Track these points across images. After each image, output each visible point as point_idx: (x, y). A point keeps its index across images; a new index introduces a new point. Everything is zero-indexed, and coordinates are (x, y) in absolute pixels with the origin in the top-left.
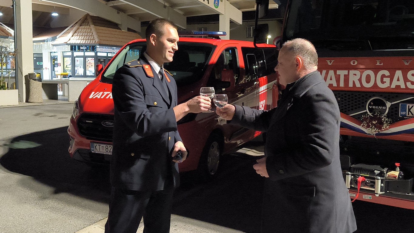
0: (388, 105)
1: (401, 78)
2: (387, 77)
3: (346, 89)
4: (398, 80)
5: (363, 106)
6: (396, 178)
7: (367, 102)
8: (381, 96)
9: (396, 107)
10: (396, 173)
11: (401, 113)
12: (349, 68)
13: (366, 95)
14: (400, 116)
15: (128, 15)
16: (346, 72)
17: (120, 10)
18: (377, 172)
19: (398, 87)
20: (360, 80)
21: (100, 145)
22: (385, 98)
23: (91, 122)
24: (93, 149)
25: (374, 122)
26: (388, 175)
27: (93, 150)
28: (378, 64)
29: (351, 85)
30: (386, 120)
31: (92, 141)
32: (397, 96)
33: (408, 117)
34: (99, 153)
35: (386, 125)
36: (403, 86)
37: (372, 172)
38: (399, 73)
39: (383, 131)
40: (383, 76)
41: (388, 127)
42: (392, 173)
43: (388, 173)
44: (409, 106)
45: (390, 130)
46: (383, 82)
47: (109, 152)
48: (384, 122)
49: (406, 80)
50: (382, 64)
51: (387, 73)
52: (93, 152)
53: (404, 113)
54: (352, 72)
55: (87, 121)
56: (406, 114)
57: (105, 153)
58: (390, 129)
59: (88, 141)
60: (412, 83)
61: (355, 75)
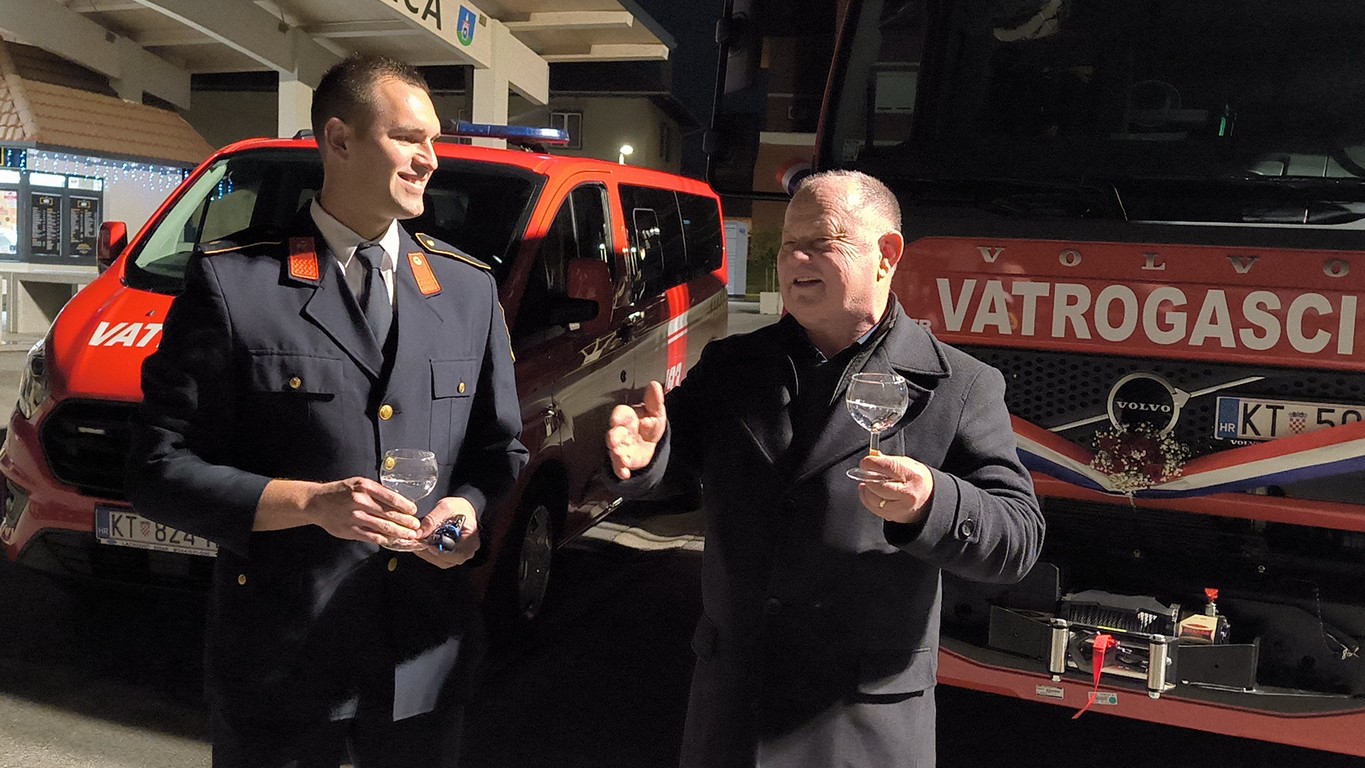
0: (1180, 399)
1: (1224, 316)
2: (1178, 309)
3: (1042, 344)
4: (1213, 321)
5: (1096, 402)
6: (1209, 637)
7: (1109, 387)
8: (1157, 369)
9: (1204, 409)
10: (1207, 622)
11: (1220, 428)
12: (1054, 276)
13: (1109, 365)
14: (1216, 437)
15: (146, 48)
16: (1043, 289)
17: (117, 27)
18: (1146, 618)
19: (1212, 342)
20: (1089, 316)
21: (133, 515)
22: (1169, 375)
23: (100, 432)
24: (104, 531)
25: (1137, 456)
26: (1184, 628)
27: (107, 537)
28: (1150, 266)
29: (1058, 331)
30: (1173, 447)
31: (103, 501)
32: (1209, 373)
33: (1243, 440)
34: (131, 544)
35: (1174, 464)
36: (1228, 342)
37: (1131, 619)
38: (1215, 299)
39: (1163, 482)
40: (1165, 306)
41: (1178, 470)
42: (1195, 620)
43: (1184, 623)
44: (1246, 406)
45: (1185, 482)
46: (1164, 327)
47: (167, 541)
48: (1168, 456)
49: (1238, 321)
50: (1163, 267)
51: (1178, 297)
52: (104, 541)
53: (1229, 427)
54: (1063, 290)
55: (82, 430)
56: (1236, 429)
57: (152, 547)
58: (1186, 478)
59: (87, 503)
60: (1260, 332)
61: (1072, 300)
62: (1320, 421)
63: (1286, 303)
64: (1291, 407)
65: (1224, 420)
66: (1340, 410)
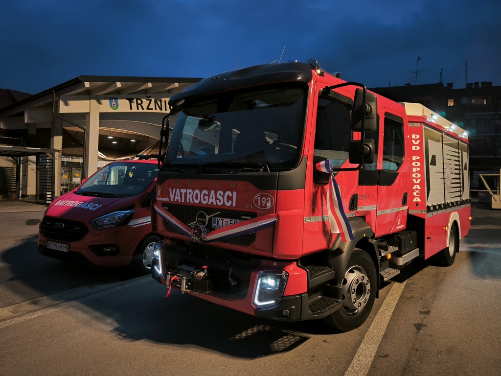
0: (207, 217)
1: (214, 197)
3: (185, 204)
4: (212, 198)
5: (194, 218)
6: (200, 278)
7: (196, 214)
8: (203, 210)
9: (211, 220)
10: (202, 274)
11: (213, 225)
12: (187, 187)
13: (196, 209)
14: (213, 227)
16: (185, 191)
19: (212, 204)
20: (193, 197)
21: (52, 242)
22: (205, 212)
23: (50, 224)
24: (48, 245)
27: (49, 247)
28: (202, 185)
29: (188, 201)
31: (48, 239)
32: (211, 211)
33: (217, 228)
34: (52, 248)
36: (215, 204)
38: (212, 193)
40: (205, 195)
42: (200, 274)
43: (197, 274)
44: (218, 220)
45: (207, 238)
46: (205, 200)
49: (217, 199)
50: (204, 185)
51: (206, 192)
53: (215, 225)
54: (188, 191)
55: (47, 223)
60: (220, 201)
61: (190, 193)
62: (230, 224)
63: (224, 194)
64: (225, 220)
65: (214, 223)
66: (234, 220)
